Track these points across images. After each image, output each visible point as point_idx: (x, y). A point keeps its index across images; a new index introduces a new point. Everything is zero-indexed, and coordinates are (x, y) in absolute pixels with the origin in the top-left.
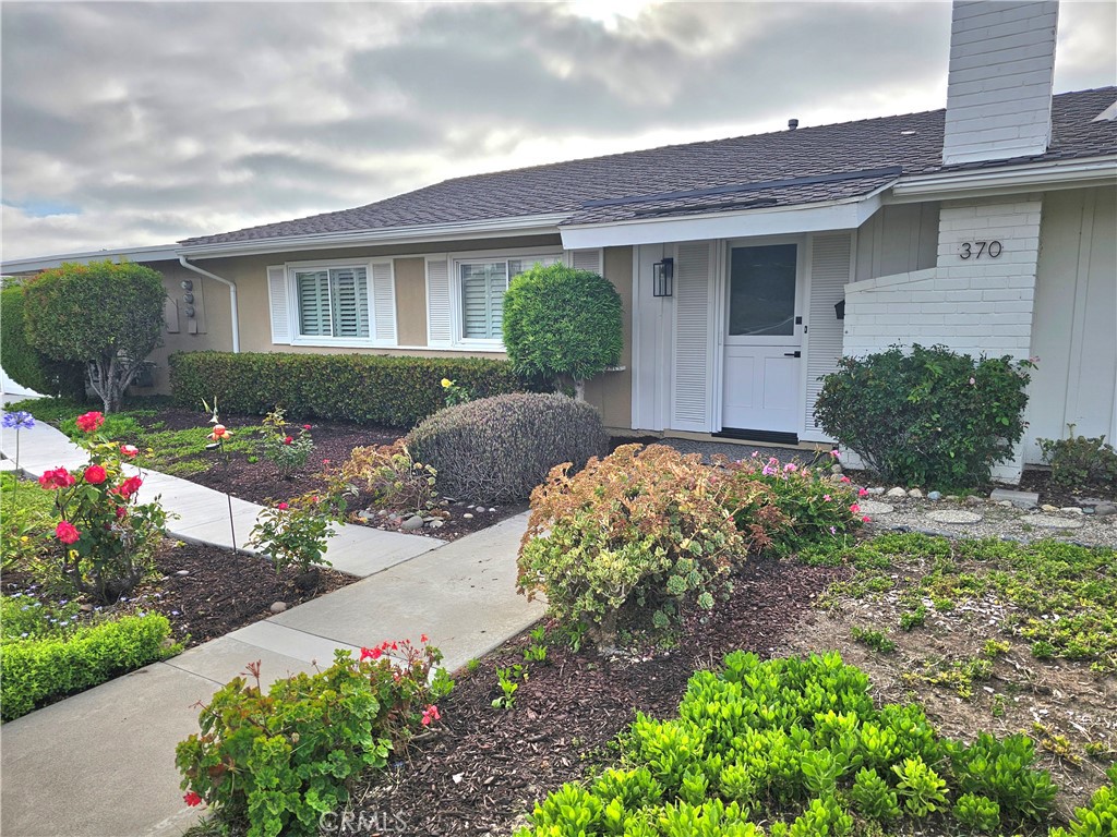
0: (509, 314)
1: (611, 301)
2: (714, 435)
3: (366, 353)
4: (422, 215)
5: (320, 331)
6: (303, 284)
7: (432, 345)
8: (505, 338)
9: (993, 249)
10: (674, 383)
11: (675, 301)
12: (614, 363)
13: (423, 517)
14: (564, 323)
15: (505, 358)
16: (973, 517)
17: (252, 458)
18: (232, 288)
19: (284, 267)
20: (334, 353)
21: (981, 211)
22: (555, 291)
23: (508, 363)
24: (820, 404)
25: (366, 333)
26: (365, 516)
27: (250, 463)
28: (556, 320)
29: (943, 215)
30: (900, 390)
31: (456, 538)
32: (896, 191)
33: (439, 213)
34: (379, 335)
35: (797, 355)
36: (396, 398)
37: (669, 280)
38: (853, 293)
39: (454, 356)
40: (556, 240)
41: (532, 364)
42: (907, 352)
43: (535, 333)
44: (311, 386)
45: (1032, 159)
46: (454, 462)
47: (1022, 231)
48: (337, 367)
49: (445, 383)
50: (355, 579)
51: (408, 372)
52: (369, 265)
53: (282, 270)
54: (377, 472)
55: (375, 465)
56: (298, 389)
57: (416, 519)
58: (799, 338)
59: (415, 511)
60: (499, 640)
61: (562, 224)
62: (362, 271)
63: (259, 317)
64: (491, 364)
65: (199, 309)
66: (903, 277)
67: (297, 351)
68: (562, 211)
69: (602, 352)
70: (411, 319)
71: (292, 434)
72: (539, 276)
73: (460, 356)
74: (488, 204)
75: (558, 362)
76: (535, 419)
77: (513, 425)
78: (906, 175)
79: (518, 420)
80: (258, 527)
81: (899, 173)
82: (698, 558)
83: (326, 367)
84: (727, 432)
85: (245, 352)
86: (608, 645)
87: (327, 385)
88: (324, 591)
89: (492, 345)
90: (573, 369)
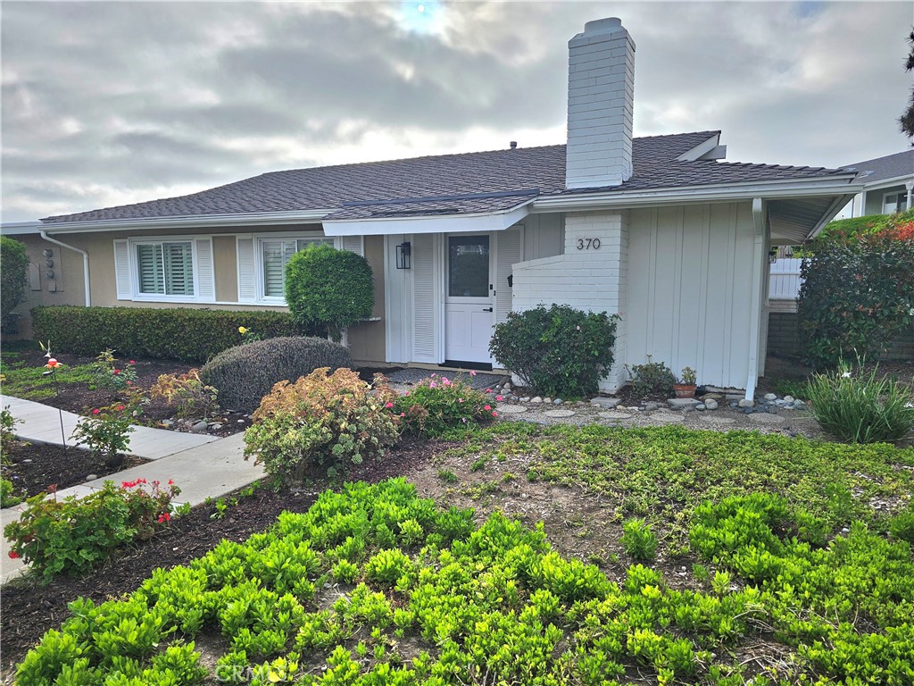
0: (289, 280)
1: (364, 272)
2: (440, 365)
3: (189, 307)
4: (233, 204)
5: (156, 290)
6: (142, 253)
7: (242, 301)
8: (287, 297)
9: (595, 243)
10: (413, 329)
11: (412, 272)
12: (368, 316)
13: (208, 422)
14: (327, 288)
15: (288, 311)
16: (570, 413)
17: (92, 387)
18: (85, 256)
19: (127, 241)
20: (163, 307)
21: (588, 219)
22: (321, 265)
23: (289, 315)
24: (493, 343)
25: (191, 292)
26: (167, 423)
27: (90, 390)
28: (322, 285)
29: (568, 221)
30: (536, 334)
31: (229, 435)
32: (535, 205)
33: (245, 204)
34: (202, 294)
35: (491, 310)
36: (209, 341)
37: (407, 257)
38: (517, 269)
39: (253, 310)
40: (319, 227)
41: (305, 316)
42: (548, 308)
43: (307, 294)
44: (145, 332)
45: (611, 189)
46: (234, 385)
47: (610, 232)
48: (165, 318)
49: (242, 330)
50: (150, 460)
51: (218, 322)
52: (194, 241)
53: (125, 243)
54: (175, 391)
55: (175, 387)
56: (134, 335)
57: (203, 424)
58: (491, 300)
59: (202, 419)
60: (232, 488)
61: (324, 218)
62: (189, 246)
63: (107, 279)
64: (278, 316)
65: (57, 271)
66: (546, 260)
67: (135, 306)
68: (329, 208)
69: (356, 308)
70: (226, 282)
71: (119, 367)
72: (310, 254)
73: (256, 309)
74: (283, 199)
75: (323, 314)
76: (294, 354)
77: (275, 358)
78: (542, 195)
79: (281, 355)
80: (79, 426)
81: (537, 193)
82: (353, 434)
83: (155, 318)
84: (448, 363)
85: (93, 306)
86: (296, 487)
87: (157, 331)
88: (125, 468)
89: (279, 301)
90: (335, 320)
